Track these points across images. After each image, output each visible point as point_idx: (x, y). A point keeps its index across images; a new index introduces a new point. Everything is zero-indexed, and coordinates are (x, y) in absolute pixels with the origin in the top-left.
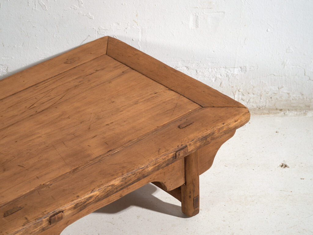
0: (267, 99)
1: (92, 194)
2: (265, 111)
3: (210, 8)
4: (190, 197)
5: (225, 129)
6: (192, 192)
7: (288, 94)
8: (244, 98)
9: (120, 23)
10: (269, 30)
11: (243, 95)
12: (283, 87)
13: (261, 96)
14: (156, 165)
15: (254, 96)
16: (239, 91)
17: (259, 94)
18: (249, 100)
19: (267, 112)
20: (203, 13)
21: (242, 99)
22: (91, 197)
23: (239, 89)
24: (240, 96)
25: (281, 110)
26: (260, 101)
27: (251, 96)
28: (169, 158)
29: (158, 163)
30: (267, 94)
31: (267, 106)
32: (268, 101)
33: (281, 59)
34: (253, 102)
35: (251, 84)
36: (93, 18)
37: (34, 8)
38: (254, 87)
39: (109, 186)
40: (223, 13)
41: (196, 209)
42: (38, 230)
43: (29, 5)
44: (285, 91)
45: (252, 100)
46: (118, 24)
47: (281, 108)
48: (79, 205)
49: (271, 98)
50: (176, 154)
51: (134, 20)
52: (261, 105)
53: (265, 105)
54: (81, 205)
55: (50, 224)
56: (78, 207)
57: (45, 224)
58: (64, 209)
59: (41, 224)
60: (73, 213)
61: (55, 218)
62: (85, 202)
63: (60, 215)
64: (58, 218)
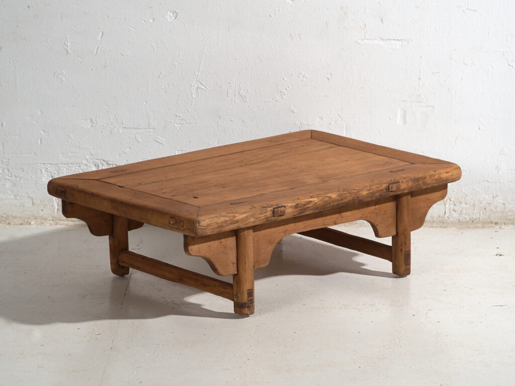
0: (481, 210)
1: (311, 199)
2: (478, 225)
3: (419, 102)
4: (401, 250)
5: (436, 177)
6: (403, 245)
7: (504, 204)
8: (456, 208)
9: (324, 118)
10: (481, 128)
11: (455, 205)
12: (497, 196)
13: (474, 206)
14: (371, 191)
15: (467, 206)
16: (450, 200)
17: (472, 204)
18: (461, 211)
19: (481, 225)
20: (412, 107)
21: (453, 210)
22: (310, 202)
23: (450, 197)
24: (452, 206)
25: (496, 223)
26: (473, 212)
27: (463, 206)
28: (383, 188)
29: (372, 190)
30: (481, 203)
31: (481, 218)
32: (481, 212)
33: (495, 162)
34: (466, 214)
35: (463, 191)
36: (296, 112)
37: (233, 99)
38: (466, 195)
39: (327, 197)
40: (432, 108)
41: (407, 267)
42: (263, 218)
43: (229, 95)
44: (501, 201)
45: (464, 211)
46: (322, 119)
47: (497, 221)
48: (299, 206)
49: (485, 209)
50: (389, 187)
51: (338, 115)
52: (474, 217)
53: (478, 217)
54: (301, 207)
55: (273, 216)
56: (298, 207)
57: (269, 213)
58: (286, 205)
59: (266, 212)
60: (294, 212)
61: (278, 211)
62: (305, 205)
63: (282, 209)
64: (281, 212)
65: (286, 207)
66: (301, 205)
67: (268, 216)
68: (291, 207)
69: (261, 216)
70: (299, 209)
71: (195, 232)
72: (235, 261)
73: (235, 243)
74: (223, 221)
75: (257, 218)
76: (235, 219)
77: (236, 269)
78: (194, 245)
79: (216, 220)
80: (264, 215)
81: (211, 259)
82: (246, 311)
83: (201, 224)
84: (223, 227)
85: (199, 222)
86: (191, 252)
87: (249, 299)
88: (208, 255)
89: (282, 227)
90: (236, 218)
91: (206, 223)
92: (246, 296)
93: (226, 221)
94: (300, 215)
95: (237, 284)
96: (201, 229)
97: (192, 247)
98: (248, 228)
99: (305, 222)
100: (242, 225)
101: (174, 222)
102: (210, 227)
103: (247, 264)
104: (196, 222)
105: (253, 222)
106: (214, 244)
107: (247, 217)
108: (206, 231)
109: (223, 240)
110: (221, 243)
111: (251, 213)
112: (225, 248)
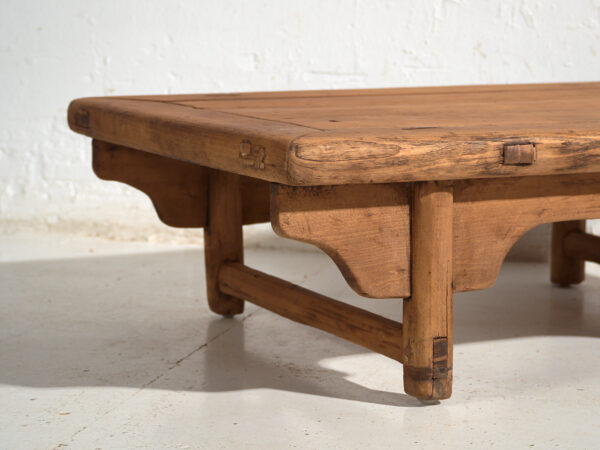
42: (474, 162)
54: (577, 150)
55: (503, 163)
56: (569, 151)
57: (492, 154)
58: (537, 140)
59: (483, 151)
60: (557, 161)
61: (514, 152)
62: (587, 148)
63: (528, 148)
64: (524, 154)
65: (538, 146)
66: (577, 147)
67: (489, 160)
68: (551, 147)
69: (470, 157)
70: (572, 155)
71: (288, 173)
72: (405, 265)
73: (408, 222)
74: (365, 155)
75: (458, 161)
76: (397, 155)
77: (407, 283)
78: (293, 210)
79: (345, 149)
80: (476, 156)
81: (341, 253)
82: (428, 388)
83: (302, 154)
84: (366, 169)
85: (297, 148)
86: (285, 228)
87: (437, 360)
88: (331, 241)
89: (530, 201)
90: (401, 154)
91: (317, 152)
92: (428, 353)
93: (374, 157)
94: (574, 172)
95: (411, 322)
96: (301, 165)
97: (288, 214)
98: (440, 186)
99: (591, 196)
100: (418, 174)
101: (248, 151)
102: (327, 165)
103: (434, 275)
104: (291, 148)
105: (450, 170)
106: (351, 217)
107: (431, 153)
108: (315, 172)
109: (374, 210)
110: (369, 215)
111: (443, 145)
112: (380, 230)
